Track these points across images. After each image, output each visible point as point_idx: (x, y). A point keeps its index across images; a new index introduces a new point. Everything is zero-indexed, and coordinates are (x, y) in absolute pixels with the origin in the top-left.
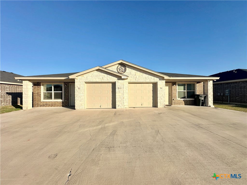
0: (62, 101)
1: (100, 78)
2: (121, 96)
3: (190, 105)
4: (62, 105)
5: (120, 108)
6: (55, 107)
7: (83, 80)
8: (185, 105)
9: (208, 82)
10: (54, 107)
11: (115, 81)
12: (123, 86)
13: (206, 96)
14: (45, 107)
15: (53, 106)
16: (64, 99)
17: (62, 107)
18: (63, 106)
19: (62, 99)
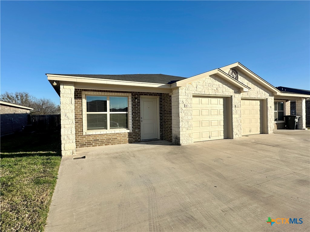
0: (128, 131)
1: (214, 89)
2: (238, 118)
3: (281, 129)
4: (129, 139)
5: (238, 137)
6: (114, 145)
7: (191, 91)
8: (277, 129)
9: (302, 100)
10: (112, 144)
11: (232, 95)
12: (240, 104)
13: (300, 117)
14: (94, 146)
15: (110, 142)
16: (133, 127)
17: (128, 145)
18: (130, 142)
19: (127, 127)
